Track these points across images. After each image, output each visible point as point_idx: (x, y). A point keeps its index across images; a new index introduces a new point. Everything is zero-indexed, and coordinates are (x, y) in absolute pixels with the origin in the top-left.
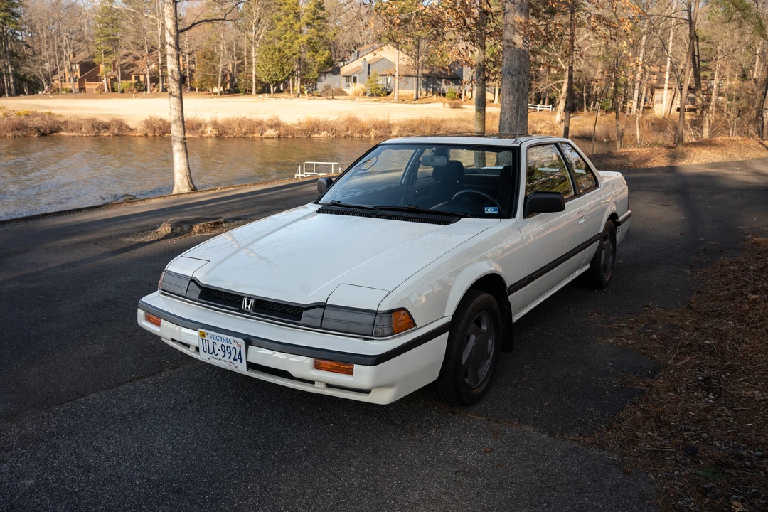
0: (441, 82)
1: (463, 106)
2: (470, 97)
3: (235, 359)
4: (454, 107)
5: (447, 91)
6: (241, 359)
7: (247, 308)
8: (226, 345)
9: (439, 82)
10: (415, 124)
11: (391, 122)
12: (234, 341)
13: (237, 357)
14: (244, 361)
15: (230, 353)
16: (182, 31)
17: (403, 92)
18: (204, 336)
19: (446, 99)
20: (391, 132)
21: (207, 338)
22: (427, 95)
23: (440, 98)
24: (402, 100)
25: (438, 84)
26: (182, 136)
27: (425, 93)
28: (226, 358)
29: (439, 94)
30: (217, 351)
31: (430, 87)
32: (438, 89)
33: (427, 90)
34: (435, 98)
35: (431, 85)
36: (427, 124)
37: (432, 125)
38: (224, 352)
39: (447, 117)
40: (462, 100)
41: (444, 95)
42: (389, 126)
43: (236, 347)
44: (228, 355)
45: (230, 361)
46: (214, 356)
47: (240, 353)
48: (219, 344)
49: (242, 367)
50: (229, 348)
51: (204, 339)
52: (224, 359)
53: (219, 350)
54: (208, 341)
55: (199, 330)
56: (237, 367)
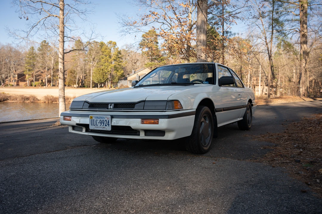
3: (106, 126)
6: (109, 125)
7: (110, 108)
12: (106, 117)
13: (107, 124)
14: (110, 126)
15: (104, 123)
16: (66, 53)
21: (93, 118)
26: (63, 96)
28: (102, 126)
30: (97, 124)
38: (101, 123)
43: (107, 120)
44: (102, 124)
45: (103, 127)
46: (96, 126)
47: (108, 122)
48: (99, 120)
49: (109, 128)
50: (103, 121)
51: (92, 119)
52: (101, 126)
53: (99, 123)
54: (94, 120)
55: (90, 116)
56: (106, 129)
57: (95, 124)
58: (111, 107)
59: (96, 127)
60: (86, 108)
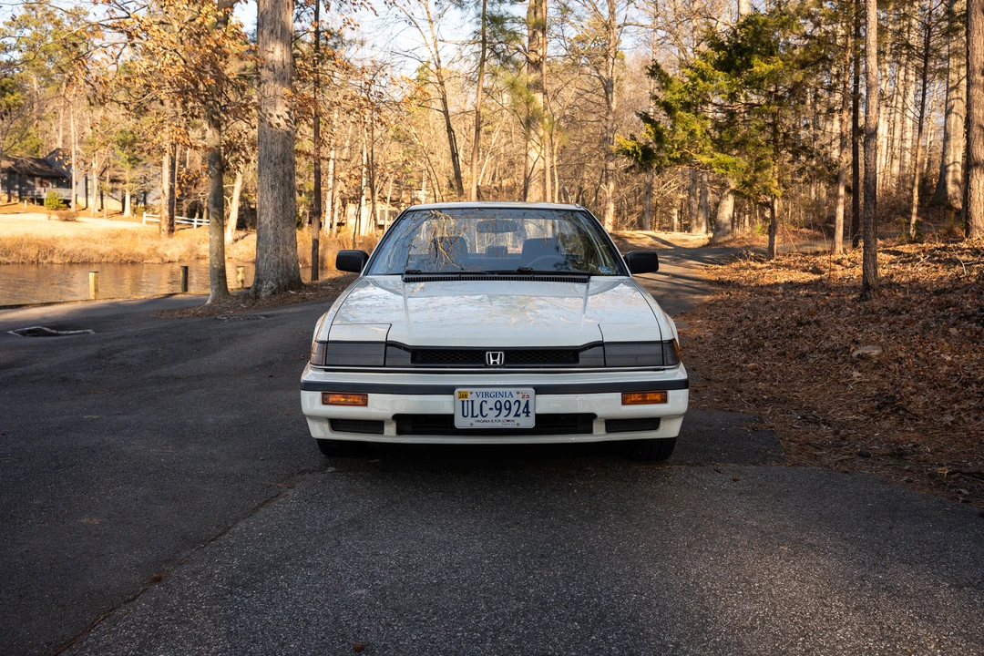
0: (33, 181)
1: (79, 219)
2: (85, 206)
3: (516, 415)
4: (67, 220)
5: (45, 196)
6: (528, 413)
8: (503, 400)
9: (29, 182)
10: (8, 244)
12: (518, 393)
13: (521, 411)
14: (532, 416)
15: (510, 409)
18: (466, 396)
19: (44, 208)
21: (470, 398)
22: (9, 201)
23: (36, 206)
25: (29, 185)
27: (6, 198)
28: (501, 417)
29: (32, 201)
30: (486, 412)
31: (15, 190)
32: (29, 192)
33: (9, 193)
34: (25, 205)
35: (17, 187)
36: (29, 244)
38: (500, 409)
39: (58, 234)
40: (73, 209)
41: (41, 202)
43: (520, 399)
44: (504, 412)
45: (508, 418)
46: (480, 418)
47: (527, 406)
48: (491, 402)
49: (529, 422)
50: (507, 403)
51: (465, 400)
52: (498, 418)
53: (491, 409)
54: (472, 401)
55: (457, 391)
56: (518, 424)
57: (477, 411)
58: (498, 360)
59: (478, 421)
60: (403, 364)
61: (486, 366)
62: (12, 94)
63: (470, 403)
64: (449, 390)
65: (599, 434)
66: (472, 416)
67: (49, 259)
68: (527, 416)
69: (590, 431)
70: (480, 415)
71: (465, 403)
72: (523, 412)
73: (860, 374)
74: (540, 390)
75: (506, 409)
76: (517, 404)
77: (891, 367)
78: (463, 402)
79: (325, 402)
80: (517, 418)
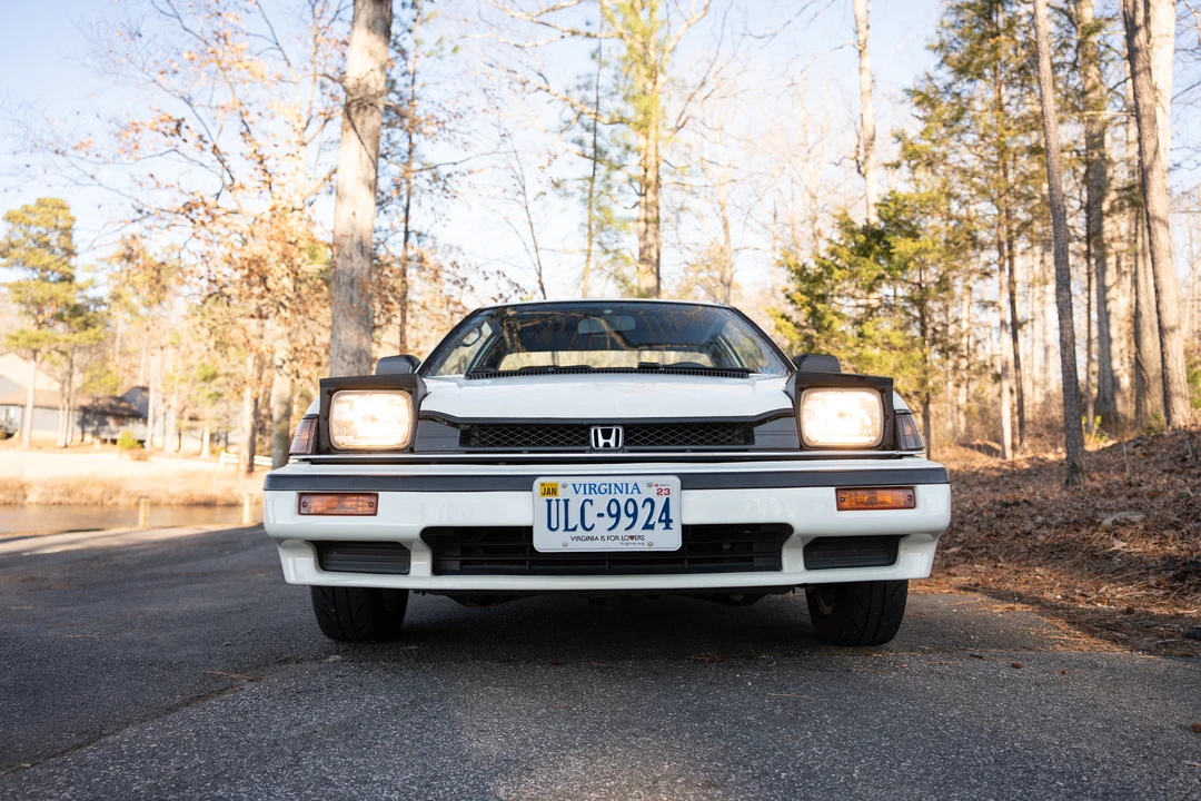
0: (108, 420)
1: (152, 459)
2: (160, 446)
3: (648, 526)
4: (139, 460)
5: (119, 436)
6: (668, 522)
7: (607, 445)
8: (622, 499)
9: (104, 421)
10: (72, 484)
11: (24, 480)
12: (650, 486)
13: (655, 518)
14: (677, 528)
15: (635, 516)
17: (39, 435)
18: (554, 492)
19: (117, 448)
20: (25, 497)
21: (562, 495)
22: (83, 438)
23: (108, 446)
24: (37, 446)
27: (79, 437)
28: (620, 531)
29: (106, 441)
30: (591, 520)
31: (90, 427)
32: (103, 432)
33: (83, 431)
34: (97, 446)
37: (105, 485)
38: (618, 516)
39: (128, 474)
40: (147, 450)
41: (114, 442)
42: (22, 487)
43: (654, 497)
44: (625, 521)
45: (630, 533)
46: (580, 532)
47: (666, 509)
48: (601, 502)
49: (670, 541)
50: (631, 505)
51: (554, 498)
52: (613, 533)
53: (600, 515)
54: (566, 501)
55: (537, 483)
56: (651, 544)
57: (574, 520)
58: (612, 442)
59: (578, 538)
60: (444, 447)
61: (592, 451)
62: (94, 327)
63: (562, 504)
64: (524, 483)
65: (793, 571)
66: (567, 529)
67: (114, 500)
68: (668, 527)
69: (776, 566)
70: (579, 527)
71: (554, 504)
72: (660, 521)
73: (1125, 544)
74: (689, 482)
75: (628, 515)
76: (648, 505)
77: (1166, 533)
78: (549, 501)
79: (302, 508)
80: (647, 533)
